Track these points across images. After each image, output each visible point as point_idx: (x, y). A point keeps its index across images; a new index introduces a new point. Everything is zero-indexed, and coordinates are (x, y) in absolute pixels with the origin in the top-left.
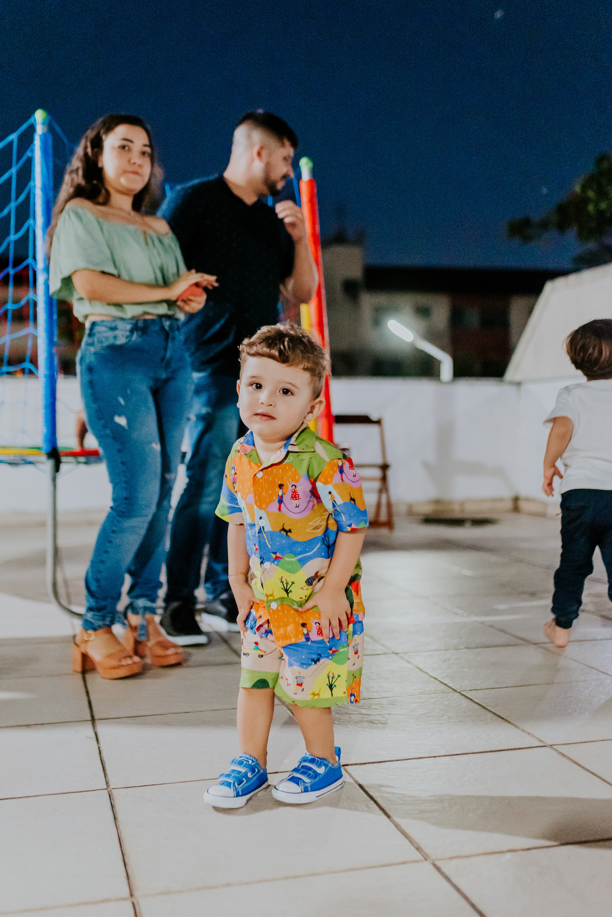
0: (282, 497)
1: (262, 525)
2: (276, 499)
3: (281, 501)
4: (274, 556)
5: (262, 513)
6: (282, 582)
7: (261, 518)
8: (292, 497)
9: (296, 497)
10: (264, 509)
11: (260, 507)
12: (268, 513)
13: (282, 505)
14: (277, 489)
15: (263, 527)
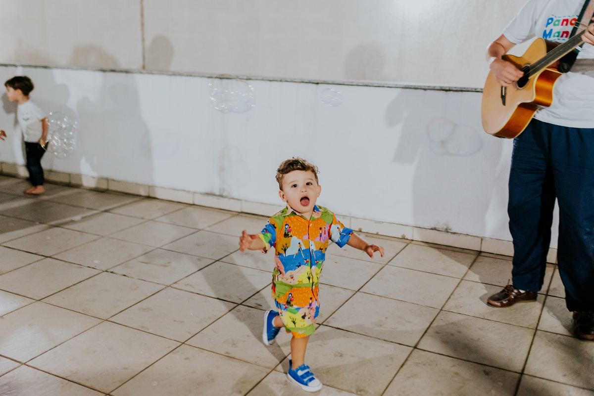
0: (321, 234)
4: (305, 261)
7: (312, 245)
9: (325, 233)
13: (321, 237)
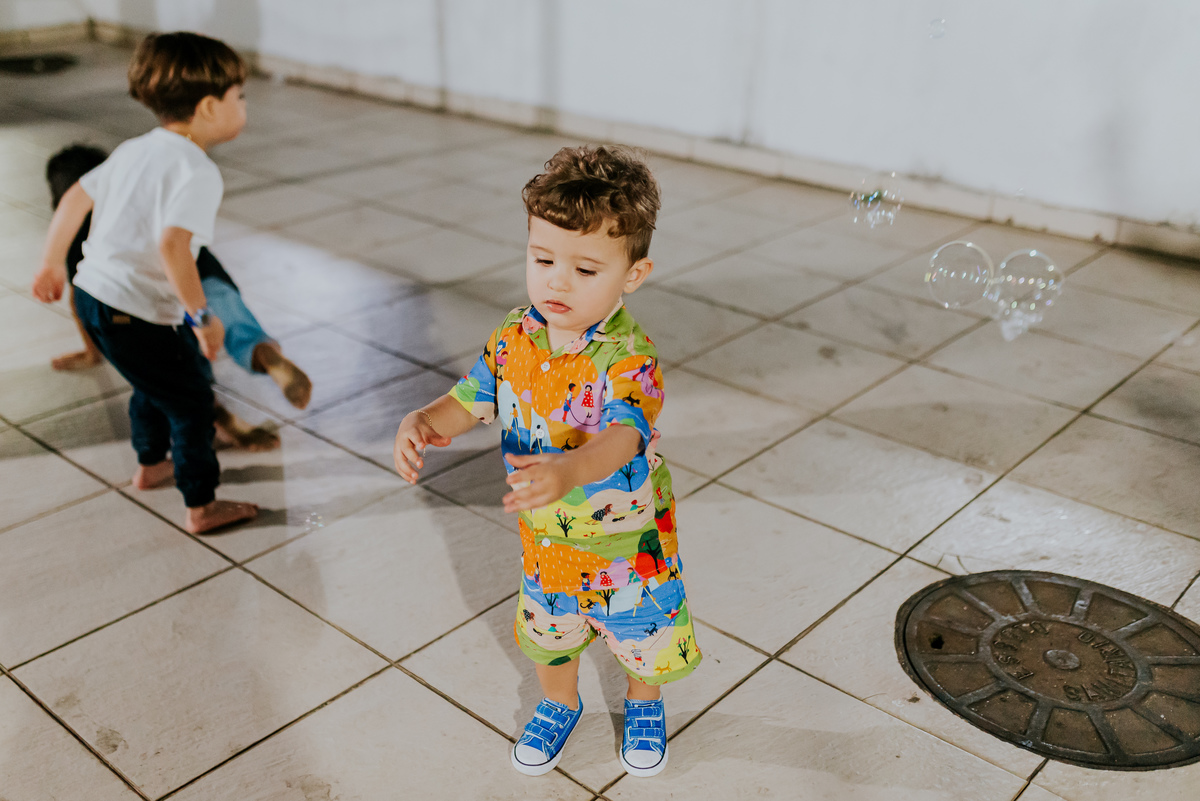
0: (570, 402)
1: (539, 437)
2: (562, 404)
3: (567, 408)
5: (541, 420)
6: (559, 516)
7: (539, 427)
8: (584, 402)
9: (589, 403)
10: (545, 416)
11: (539, 413)
12: (549, 422)
13: (569, 413)
14: (567, 390)
15: (541, 440)
